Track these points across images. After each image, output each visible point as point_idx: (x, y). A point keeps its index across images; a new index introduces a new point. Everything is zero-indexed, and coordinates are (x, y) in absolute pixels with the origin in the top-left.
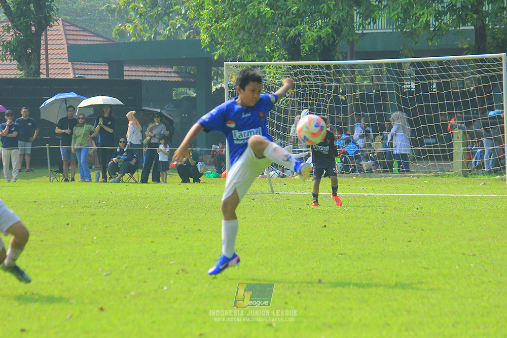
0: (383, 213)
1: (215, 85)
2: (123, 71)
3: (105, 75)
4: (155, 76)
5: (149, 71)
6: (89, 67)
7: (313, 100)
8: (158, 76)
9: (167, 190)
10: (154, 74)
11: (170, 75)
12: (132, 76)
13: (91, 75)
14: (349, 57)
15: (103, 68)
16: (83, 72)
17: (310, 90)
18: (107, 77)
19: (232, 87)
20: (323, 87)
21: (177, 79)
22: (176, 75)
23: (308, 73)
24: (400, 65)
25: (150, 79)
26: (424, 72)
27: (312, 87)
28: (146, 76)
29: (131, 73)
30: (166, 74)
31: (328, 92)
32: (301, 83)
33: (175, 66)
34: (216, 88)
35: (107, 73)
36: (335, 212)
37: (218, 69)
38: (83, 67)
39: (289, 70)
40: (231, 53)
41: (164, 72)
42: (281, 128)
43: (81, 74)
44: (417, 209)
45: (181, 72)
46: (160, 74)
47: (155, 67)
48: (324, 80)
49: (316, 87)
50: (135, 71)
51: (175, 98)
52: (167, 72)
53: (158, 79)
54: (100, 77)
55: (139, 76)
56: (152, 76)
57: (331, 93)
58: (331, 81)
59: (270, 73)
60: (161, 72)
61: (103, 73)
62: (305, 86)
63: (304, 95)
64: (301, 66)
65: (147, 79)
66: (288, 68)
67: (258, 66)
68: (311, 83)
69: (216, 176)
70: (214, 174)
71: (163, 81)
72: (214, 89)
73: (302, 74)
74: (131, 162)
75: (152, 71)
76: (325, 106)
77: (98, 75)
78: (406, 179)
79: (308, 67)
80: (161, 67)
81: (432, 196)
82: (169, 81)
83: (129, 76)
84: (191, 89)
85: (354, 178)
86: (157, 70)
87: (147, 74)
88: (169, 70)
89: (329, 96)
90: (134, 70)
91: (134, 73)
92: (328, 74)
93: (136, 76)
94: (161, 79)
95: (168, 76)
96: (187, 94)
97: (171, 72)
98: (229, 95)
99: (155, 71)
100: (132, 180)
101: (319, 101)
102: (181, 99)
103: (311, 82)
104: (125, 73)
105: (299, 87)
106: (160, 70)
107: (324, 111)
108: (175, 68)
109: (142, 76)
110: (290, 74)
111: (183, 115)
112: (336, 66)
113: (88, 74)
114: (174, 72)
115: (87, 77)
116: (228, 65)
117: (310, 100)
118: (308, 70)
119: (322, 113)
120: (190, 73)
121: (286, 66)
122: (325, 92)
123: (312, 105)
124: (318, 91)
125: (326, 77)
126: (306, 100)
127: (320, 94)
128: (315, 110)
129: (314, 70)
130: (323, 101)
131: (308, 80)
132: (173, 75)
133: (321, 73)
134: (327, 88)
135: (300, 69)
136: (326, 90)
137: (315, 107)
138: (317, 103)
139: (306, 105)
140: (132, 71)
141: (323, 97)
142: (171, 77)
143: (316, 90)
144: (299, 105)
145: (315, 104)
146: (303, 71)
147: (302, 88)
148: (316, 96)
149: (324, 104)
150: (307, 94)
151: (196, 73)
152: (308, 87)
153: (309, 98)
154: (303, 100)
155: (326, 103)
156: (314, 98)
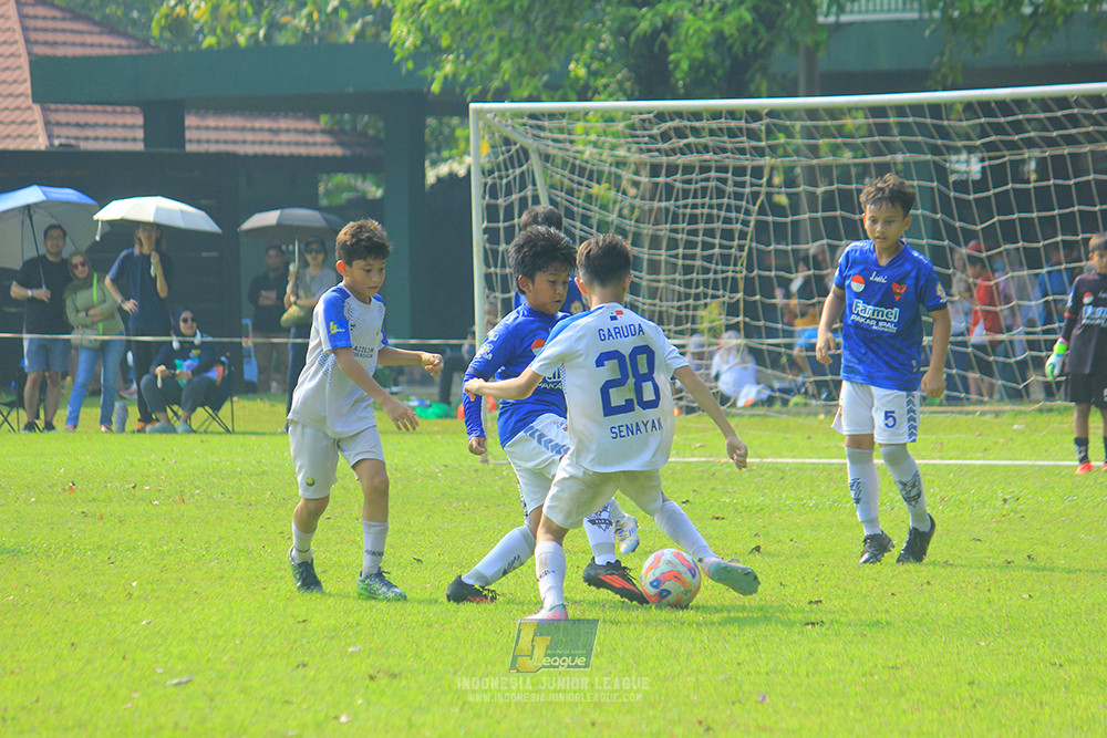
1: (434, 163)
2: (182, 128)
3: (134, 140)
5: (253, 130)
6: (91, 119)
7: (711, 207)
8: (280, 143)
11: (310, 139)
12: (208, 141)
13: (96, 139)
14: (802, 87)
15: (129, 120)
16: (75, 132)
17: (702, 180)
18: (140, 147)
19: (491, 172)
20: (740, 171)
21: (330, 151)
22: (327, 139)
23: (696, 132)
24: (936, 109)
25: (258, 149)
26: (998, 129)
27: (708, 169)
28: (244, 142)
29: (206, 133)
30: (302, 138)
31: (752, 185)
32: (681, 160)
33: (326, 112)
34: (438, 176)
35: (140, 134)
36: (779, 509)
37: (441, 123)
38: (73, 118)
39: (647, 125)
40: (478, 75)
41: (296, 131)
43: (68, 138)
44: (1005, 500)
45: (342, 131)
46: (284, 137)
47: (268, 116)
48: (742, 151)
49: (718, 170)
50: (217, 129)
51: (324, 202)
52: (305, 132)
53: (277, 150)
54: (120, 146)
55: (226, 142)
56: (262, 143)
57: (761, 186)
58: (760, 152)
59: (587, 134)
60: (287, 131)
61: (129, 134)
62: (688, 169)
63: (686, 194)
64: (679, 114)
65: (250, 150)
66: (644, 121)
67: (563, 115)
68: (706, 161)
69: (441, 413)
71: (292, 157)
72: (431, 176)
73: (680, 133)
74: (208, 374)
75: (261, 130)
76: (746, 223)
77: (115, 139)
78: (963, 419)
79: (697, 115)
80: (286, 116)
81: (1040, 466)
82: (309, 155)
83: (199, 141)
84: (368, 176)
85: (822, 417)
86: (275, 126)
87: (250, 137)
88: (309, 124)
89: (755, 195)
90: (213, 125)
91: (212, 135)
92: (752, 135)
93: (217, 142)
94: (286, 151)
95: (306, 144)
96: (356, 190)
97: (312, 132)
98: (485, 192)
99: (270, 130)
100: (215, 426)
101: (729, 209)
102: (341, 205)
104: (188, 135)
105: (672, 169)
106: (284, 127)
107: (743, 235)
108: (324, 120)
109: (235, 142)
112: (772, 113)
113: (87, 139)
114: (323, 132)
115: (85, 146)
116: (479, 112)
117: (703, 206)
118: (697, 124)
119: (736, 243)
120: (364, 134)
121: (640, 114)
122: (742, 185)
123: (710, 219)
124: (724, 181)
125: (747, 143)
126: (694, 206)
127: (730, 188)
128: (718, 234)
129: (714, 124)
130: (738, 209)
131: (698, 152)
132: (319, 138)
133: (732, 133)
134: (749, 172)
135: (677, 123)
136: (748, 178)
137: (718, 225)
138: (723, 213)
139: (693, 219)
140: (207, 128)
141: (739, 196)
142: (315, 144)
143: (718, 179)
144: (675, 221)
145: (719, 217)
146: (685, 127)
147: (683, 174)
148: (720, 193)
149: (741, 216)
150: (696, 190)
151: (382, 135)
152: (697, 170)
153: (699, 201)
154: (685, 206)
155: (748, 212)
156: (715, 201)
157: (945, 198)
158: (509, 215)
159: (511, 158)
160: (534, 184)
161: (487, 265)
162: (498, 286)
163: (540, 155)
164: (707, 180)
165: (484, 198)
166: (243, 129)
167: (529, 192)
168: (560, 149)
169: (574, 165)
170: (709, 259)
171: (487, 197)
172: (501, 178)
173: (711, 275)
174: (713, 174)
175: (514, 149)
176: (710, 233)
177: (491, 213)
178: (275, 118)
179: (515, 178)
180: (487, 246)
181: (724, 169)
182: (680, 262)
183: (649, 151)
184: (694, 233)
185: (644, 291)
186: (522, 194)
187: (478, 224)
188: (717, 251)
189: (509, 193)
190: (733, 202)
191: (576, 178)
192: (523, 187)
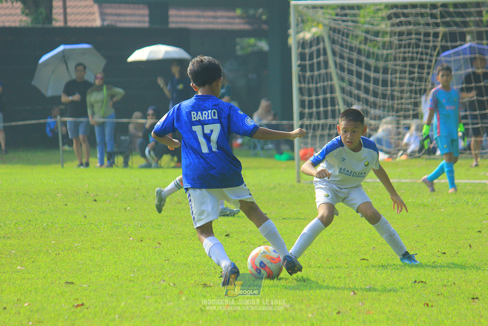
7: (413, 53)
17: (408, 39)
20: (427, 35)
27: (411, 34)
31: (433, 42)
32: (397, 29)
42: (371, 92)
48: (428, 24)
49: (416, 34)
57: (438, 42)
58: (437, 25)
62: (401, 34)
63: (400, 46)
64: (396, 7)
73: (397, 16)
76: (430, 61)
79: (405, 6)
89: (435, 47)
92: (433, 16)
98: (299, 46)
101: (422, 53)
107: (428, 67)
116: (295, 6)
117: (409, 52)
118: (405, 11)
119: (426, 71)
122: (429, 41)
123: (412, 59)
124: (419, 40)
125: (431, 20)
126: (405, 53)
127: (422, 44)
128: (417, 67)
129: (414, 11)
130: (427, 54)
131: (406, 25)
133: (423, 15)
134: (432, 34)
135: (395, 10)
136: (431, 38)
137: (417, 62)
138: (419, 56)
139: (404, 59)
141: (426, 47)
143: (416, 39)
144: (395, 59)
145: (417, 58)
146: (399, 12)
147: (399, 36)
148: (418, 46)
149: (428, 57)
150: (405, 45)
152: (406, 34)
153: (407, 50)
155: (431, 55)
156: (415, 50)
158: (311, 58)
160: (324, 42)
161: (300, 82)
162: (306, 93)
164: (411, 39)
165: (298, 48)
167: (321, 46)
169: (343, 33)
170: (412, 79)
171: (300, 48)
173: (413, 88)
174: (413, 36)
176: (412, 66)
177: (302, 57)
180: (300, 73)
181: (418, 33)
182: (398, 81)
184: (405, 66)
185: (380, 95)
186: (318, 47)
187: (295, 62)
188: (416, 75)
189: (311, 46)
190: (424, 50)
191: (345, 38)
192: (318, 43)
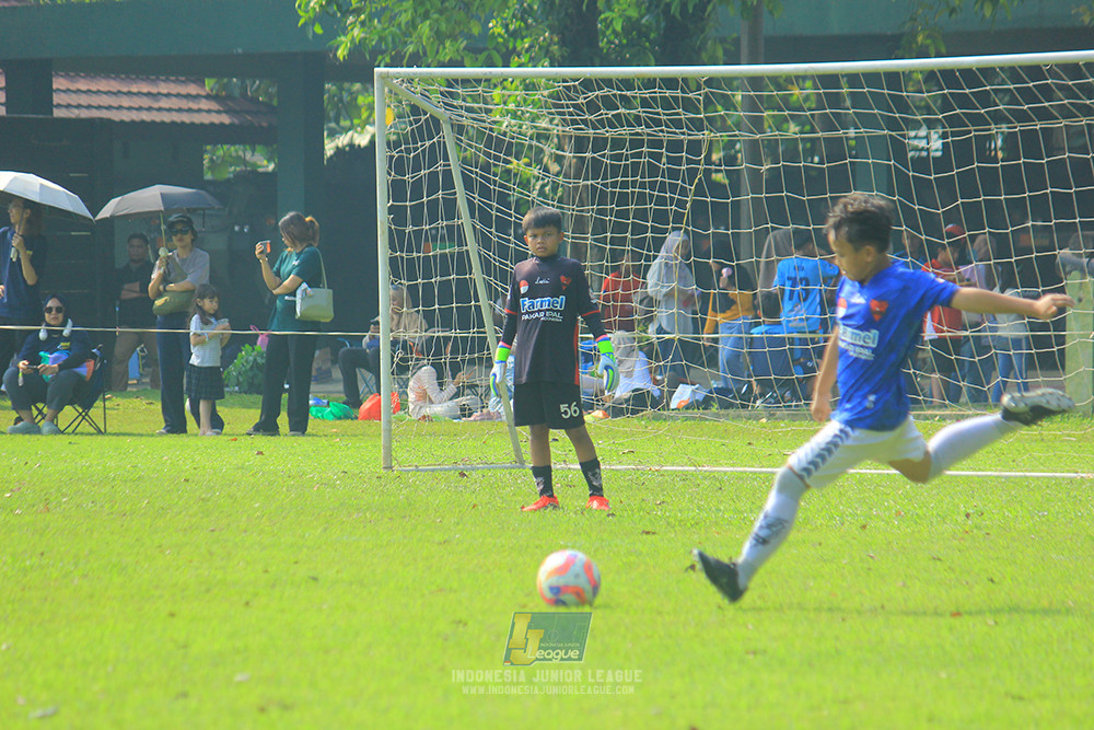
0: (864, 527)
1: (333, 134)
2: (50, 91)
4: (150, 109)
5: (129, 93)
7: (643, 185)
8: (160, 109)
9: (197, 457)
10: (145, 102)
11: (194, 106)
12: (79, 106)
14: (744, 54)
17: (633, 156)
18: (2, 112)
19: (397, 144)
20: (675, 146)
21: (216, 119)
22: (214, 106)
23: (626, 101)
24: (893, 78)
25: (135, 116)
26: (964, 101)
27: (640, 144)
28: (120, 108)
29: (76, 97)
30: (184, 104)
31: (689, 161)
32: (608, 133)
33: (211, 76)
34: (337, 148)
35: (2, 98)
36: (716, 523)
37: (341, 89)
41: (178, 95)
44: (968, 515)
45: (229, 97)
46: (164, 103)
47: (147, 79)
48: (678, 124)
49: (652, 144)
50: (88, 92)
51: (208, 176)
52: (188, 96)
53: (157, 117)
55: (99, 107)
56: (140, 109)
57: (698, 162)
58: (698, 125)
59: (505, 103)
60: (168, 95)
62: (618, 143)
63: (615, 171)
64: (608, 82)
65: (126, 116)
66: (568, 88)
67: (478, 81)
68: (638, 134)
69: (340, 414)
70: (335, 408)
71: (173, 123)
72: (329, 148)
73: (609, 103)
74: (77, 370)
75: (139, 94)
76: (681, 204)
79: (627, 83)
80: (167, 80)
81: (1006, 477)
82: (193, 124)
83: (68, 106)
84: (259, 148)
85: (764, 420)
86: (154, 90)
87: (126, 102)
88: (193, 89)
89: (692, 173)
90: (84, 88)
91: (84, 100)
92: (689, 105)
93: (89, 107)
94: (167, 118)
95: (190, 110)
96: (245, 163)
97: (197, 97)
98: (390, 167)
99: (149, 94)
100: (85, 427)
101: (663, 188)
102: (228, 180)
103: (638, 130)
104: (57, 99)
105: (599, 144)
106: (165, 91)
107: (678, 218)
108: (209, 83)
109: (109, 108)
110: (574, 106)
111: (237, 228)
112: (711, 82)
114: (208, 97)
116: (384, 77)
117: (634, 184)
118: (628, 93)
120: (254, 100)
121: (564, 81)
122: (678, 162)
123: (641, 199)
124: (658, 158)
125: (684, 116)
126: (624, 185)
127: (663, 165)
128: (651, 217)
129: (646, 94)
130: (673, 188)
131: (630, 125)
132: (204, 105)
133: (667, 104)
134: (685, 148)
135: (606, 91)
136: (684, 154)
137: (650, 206)
138: (656, 193)
139: (623, 199)
140: (78, 91)
141: (674, 174)
142: (199, 111)
143: (651, 155)
144: (602, 201)
145: (651, 197)
146: (614, 95)
147: (612, 149)
148: (653, 171)
149: (677, 197)
150: (626, 167)
151: (275, 103)
152: (628, 145)
153: (630, 179)
154: (614, 185)
155: (684, 192)
156: (647, 180)
157: (902, 177)
158: (417, 194)
159: (420, 129)
160: (446, 158)
161: (392, 247)
162: (404, 272)
163: (452, 126)
164: (639, 155)
165: (389, 174)
166: (118, 93)
167: (440, 167)
168: (474, 119)
169: (490, 137)
170: (640, 244)
171: (393, 172)
172: (408, 151)
173: (642, 262)
174: (645, 149)
175: (423, 118)
176: (641, 214)
177: (397, 190)
178: (154, 82)
179: (424, 151)
180: (393, 227)
181: (657, 144)
182: (608, 247)
183: (574, 122)
184: (624, 215)
186: (432, 169)
187: (382, 203)
188: (649, 235)
189: (417, 169)
190: (667, 181)
192: (433, 162)
